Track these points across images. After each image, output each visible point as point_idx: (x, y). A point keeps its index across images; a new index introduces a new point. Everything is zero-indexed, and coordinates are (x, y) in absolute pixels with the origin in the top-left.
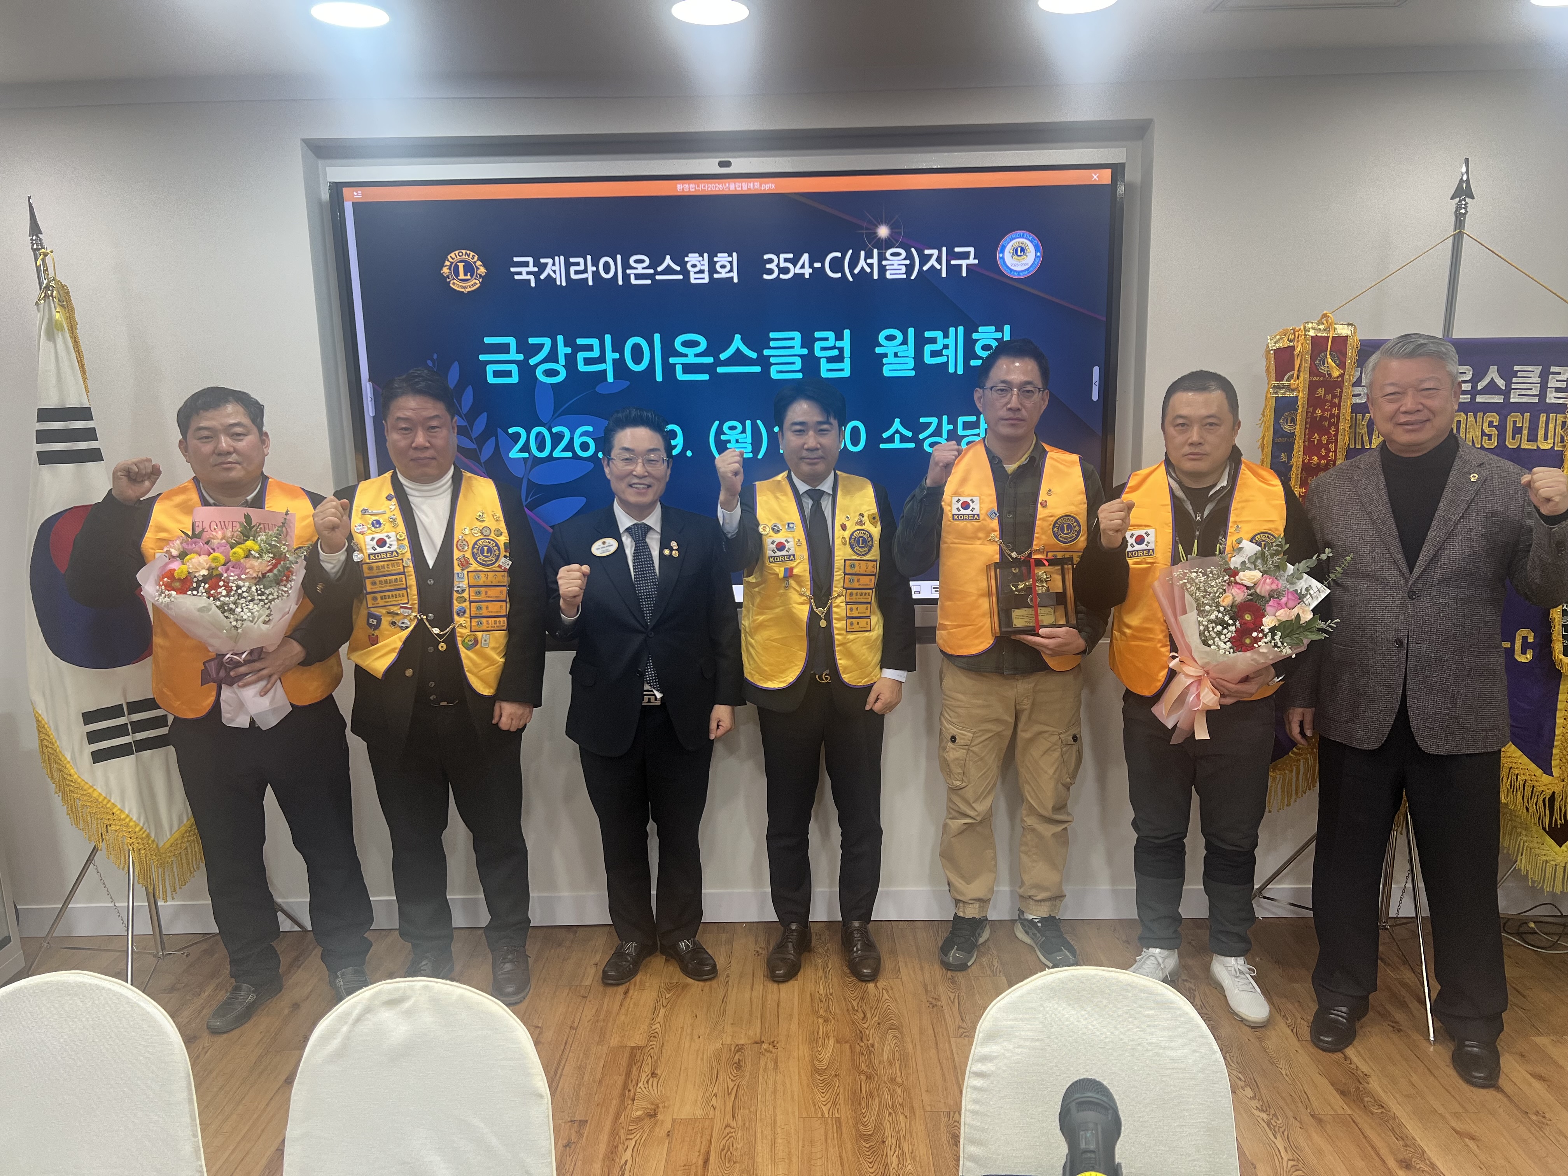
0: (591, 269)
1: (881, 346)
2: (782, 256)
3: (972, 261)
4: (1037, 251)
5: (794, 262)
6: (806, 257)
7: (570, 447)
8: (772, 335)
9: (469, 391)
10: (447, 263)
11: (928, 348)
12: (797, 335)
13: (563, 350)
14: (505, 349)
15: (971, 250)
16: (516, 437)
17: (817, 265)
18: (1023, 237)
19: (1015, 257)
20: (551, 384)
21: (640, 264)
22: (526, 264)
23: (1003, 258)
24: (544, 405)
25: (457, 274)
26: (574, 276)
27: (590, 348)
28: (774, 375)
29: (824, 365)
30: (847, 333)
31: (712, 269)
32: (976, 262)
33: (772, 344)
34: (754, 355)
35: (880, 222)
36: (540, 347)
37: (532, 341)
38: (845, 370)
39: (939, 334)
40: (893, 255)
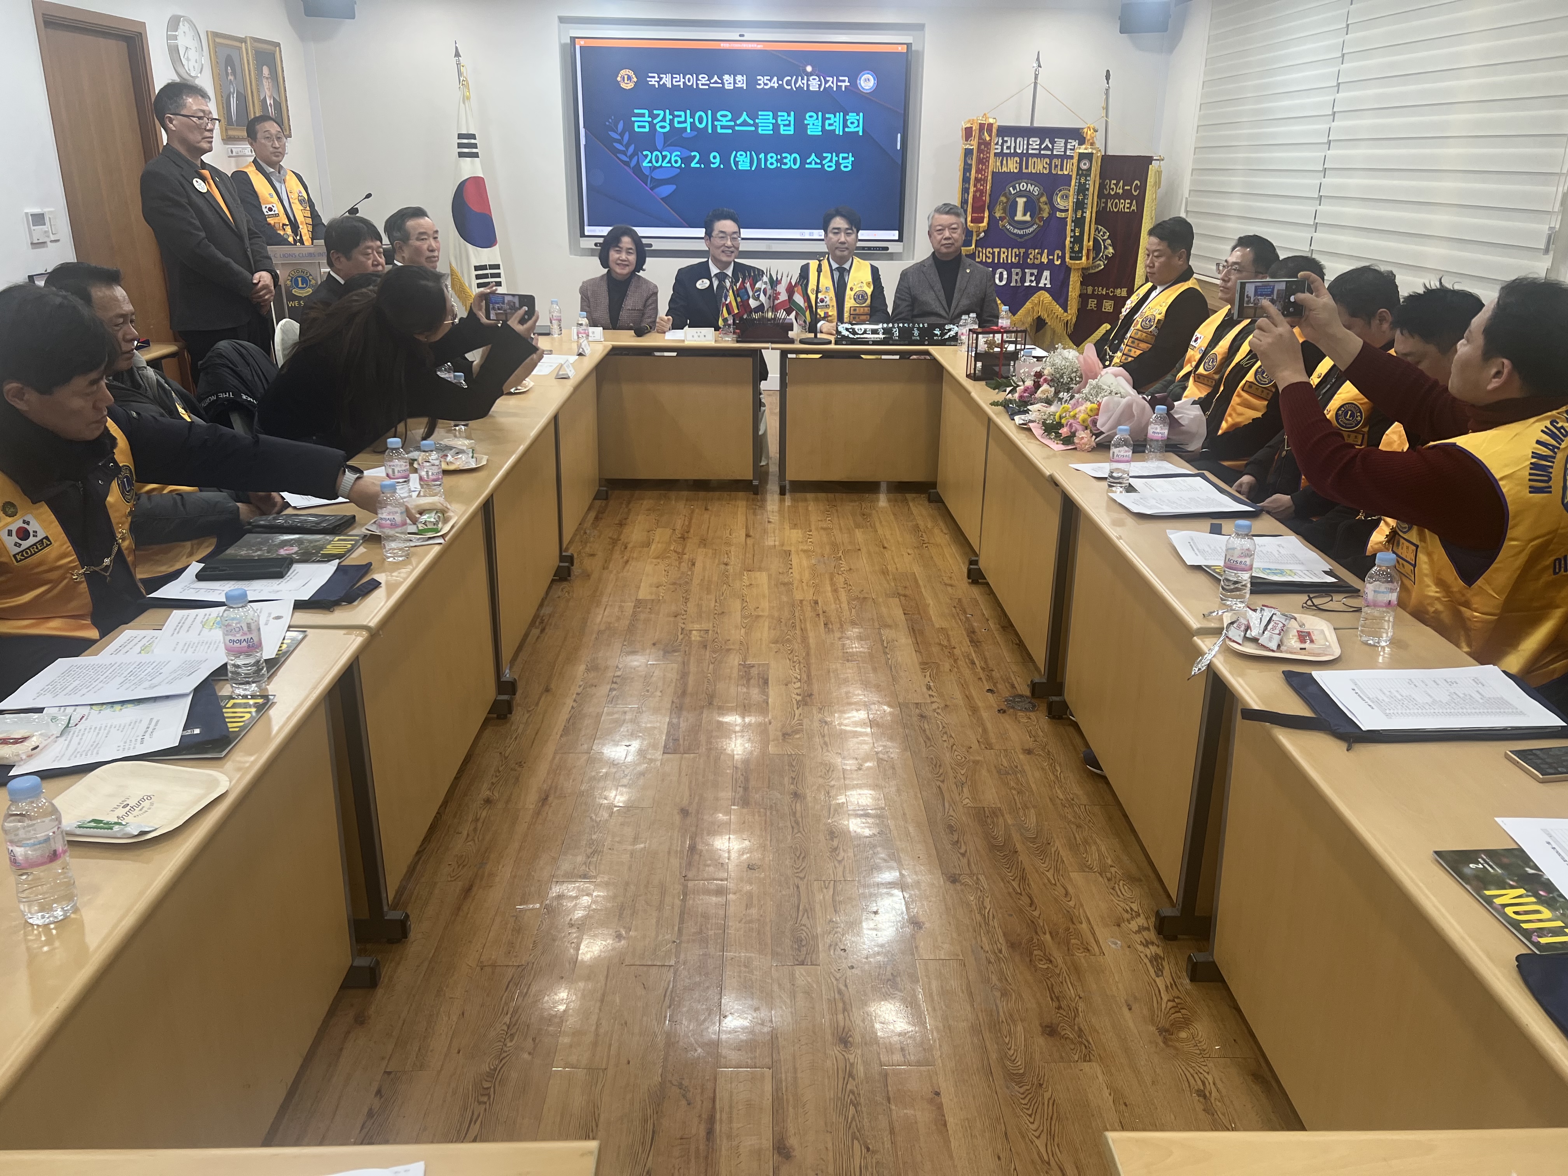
0: (682, 80)
1: (807, 120)
2: (766, 78)
3: (847, 84)
4: (874, 80)
5: (770, 80)
6: (775, 78)
7: (669, 162)
8: (760, 113)
9: (627, 135)
10: (619, 75)
11: (827, 122)
12: (771, 114)
13: (668, 117)
14: (643, 115)
15: (847, 79)
16: (646, 156)
17: (780, 82)
18: (869, 74)
19: (865, 83)
20: (664, 133)
21: (703, 79)
22: (654, 77)
23: (860, 83)
24: (659, 143)
25: (624, 80)
26: (675, 84)
27: (680, 116)
28: (760, 132)
29: (782, 128)
30: (792, 113)
31: (735, 83)
32: (849, 84)
33: (760, 117)
34: (752, 122)
35: (808, 64)
36: (658, 115)
37: (655, 112)
38: (791, 131)
39: (832, 116)
40: (813, 79)
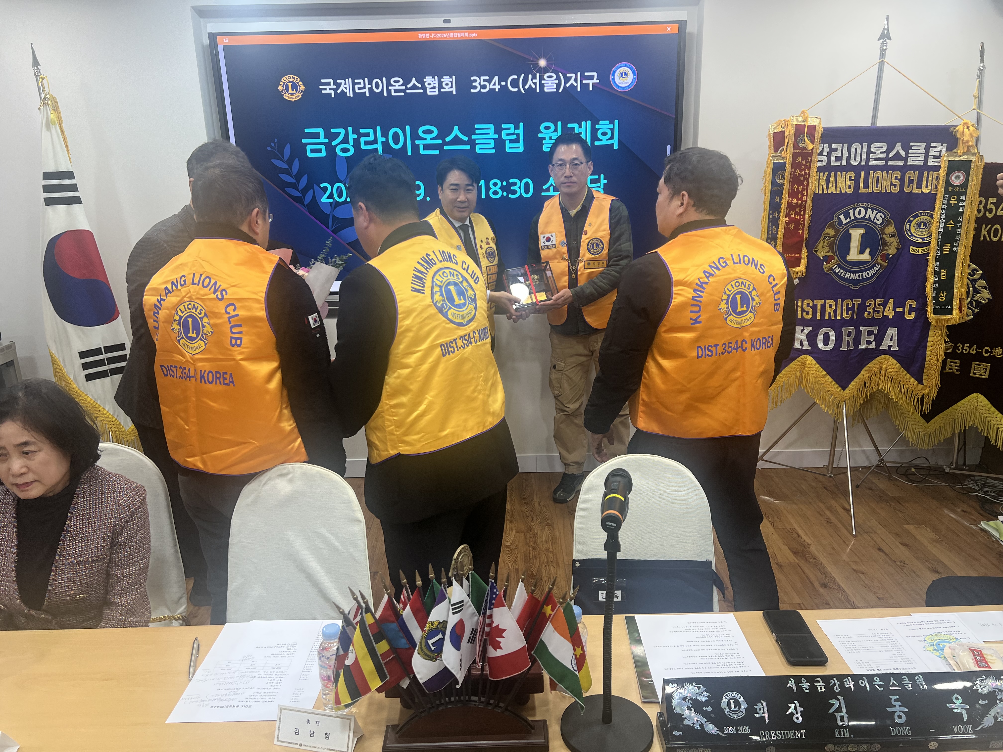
0: (368, 86)
1: (542, 133)
2: (482, 78)
3: (596, 81)
4: (634, 74)
5: (489, 81)
6: (496, 78)
8: (477, 126)
9: (297, 162)
10: (281, 83)
12: (491, 126)
13: (352, 136)
14: (317, 136)
15: (595, 74)
16: (325, 189)
17: (503, 83)
18: (625, 66)
19: (621, 78)
20: (346, 157)
21: (397, 84)
22: (329, 84)
23: (614, 79)
24: (341, 170)
25: (287, 90)
26: (357, 91)
27: (368, 135)
28: (478, 151)
29: (508, 145)
30: (521, 125)
31: (440, 86)
32: (598, 81)
33: (477, 132)
34: (466, 139)
35: (541, 57)
36: (338, 135)
37: (333, 130)
38: (520, 147)
39: (576, 125)
40: (548, 77)
